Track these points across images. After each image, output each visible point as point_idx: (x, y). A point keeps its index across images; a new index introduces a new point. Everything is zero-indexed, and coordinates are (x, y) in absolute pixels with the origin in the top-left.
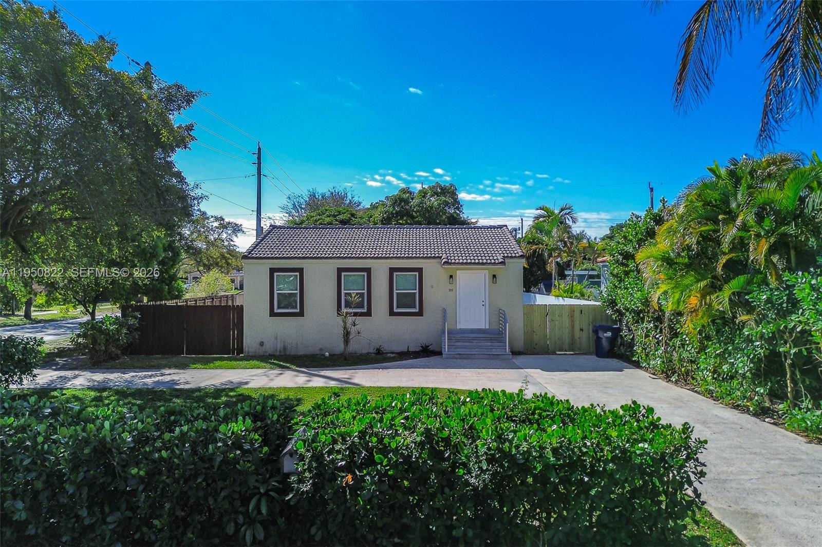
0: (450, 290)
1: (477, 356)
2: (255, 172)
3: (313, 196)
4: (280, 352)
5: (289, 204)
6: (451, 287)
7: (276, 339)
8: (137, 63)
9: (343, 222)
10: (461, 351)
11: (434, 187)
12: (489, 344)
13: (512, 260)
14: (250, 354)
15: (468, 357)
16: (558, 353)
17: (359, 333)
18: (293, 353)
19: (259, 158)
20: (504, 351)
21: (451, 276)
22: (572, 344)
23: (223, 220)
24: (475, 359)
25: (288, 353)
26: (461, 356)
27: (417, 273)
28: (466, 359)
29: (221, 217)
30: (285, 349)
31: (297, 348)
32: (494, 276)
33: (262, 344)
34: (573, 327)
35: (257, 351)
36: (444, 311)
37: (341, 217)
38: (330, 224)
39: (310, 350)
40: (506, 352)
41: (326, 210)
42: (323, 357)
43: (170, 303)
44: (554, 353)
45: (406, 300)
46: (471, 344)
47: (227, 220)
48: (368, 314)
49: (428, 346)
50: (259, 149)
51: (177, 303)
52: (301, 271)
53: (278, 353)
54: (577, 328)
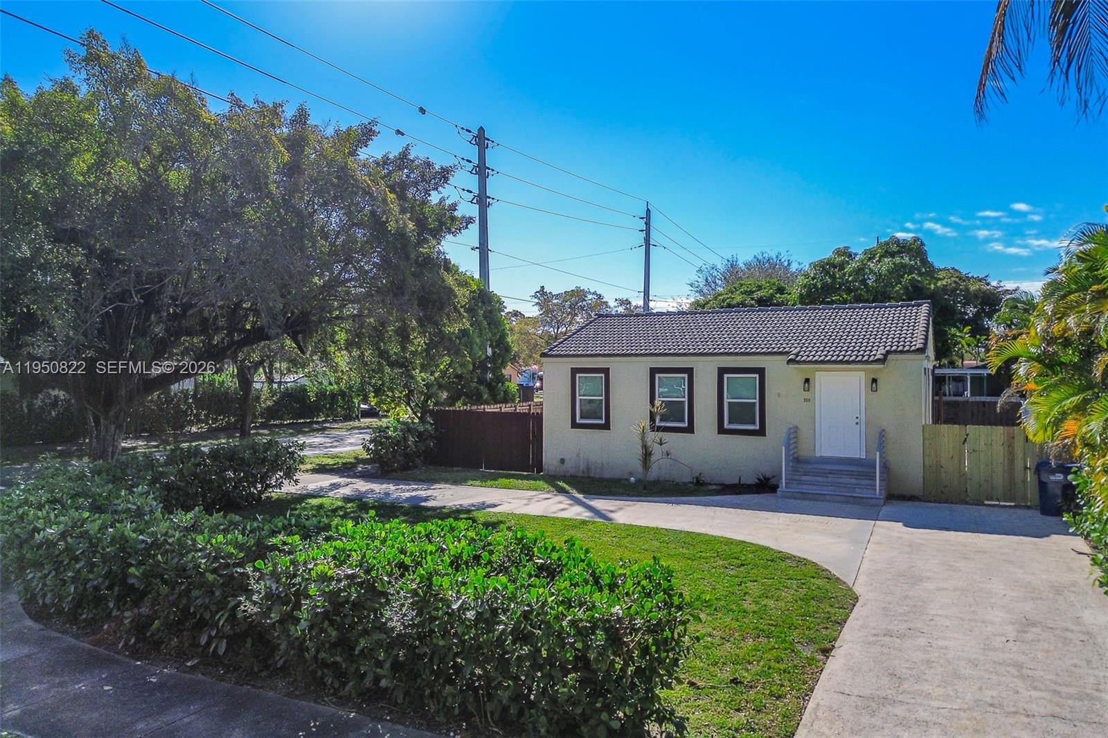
0: (806, 400)
1: (828, 497)
2: (642, 242)
3: (733, 265)
4: (583, 472)
5: (699, 280)
6: (807, 395)
7: (578, 455)
8: (467, 130)
9: (762, 302)
10: (805, 488)
11: (887, 244)
12: (854, 481)
13: (904, 356)
14: (551, 473)
15: (815, 498)
16: (986, 502)
17: (668, 455)
18: (597, 476)
19: (648, 224)
20: (873, 492)
21: (807, 381)
22: (1010, 490)
23: (630, 303)
24: (823, 501)
25: (592, 475)
26: (803, 496)
27: (757, 376)
28: (810, 499)
29: (627, 300)
30: (588, 469)
31: (602, 469)
32: (874, 381)
33: (563, 461)
34: (1012, 461)
35: (558, 469)
36: (795, 430)
37: (760, 294)
38: (743, 304)
39: (616, 474)
40: (875, 494)
41: (742, 285)
42: (627, 483)
43: (490, 409)
44: (979, 503)
45: (742, 413)
46: (825, 480)
47: (634, 304)
48: (690, 429)
49: (769, 479)
50: (648, 210)
51: (484, 409)
52: (606, 371)
53: (581, 475)
54: (1019, 464)
